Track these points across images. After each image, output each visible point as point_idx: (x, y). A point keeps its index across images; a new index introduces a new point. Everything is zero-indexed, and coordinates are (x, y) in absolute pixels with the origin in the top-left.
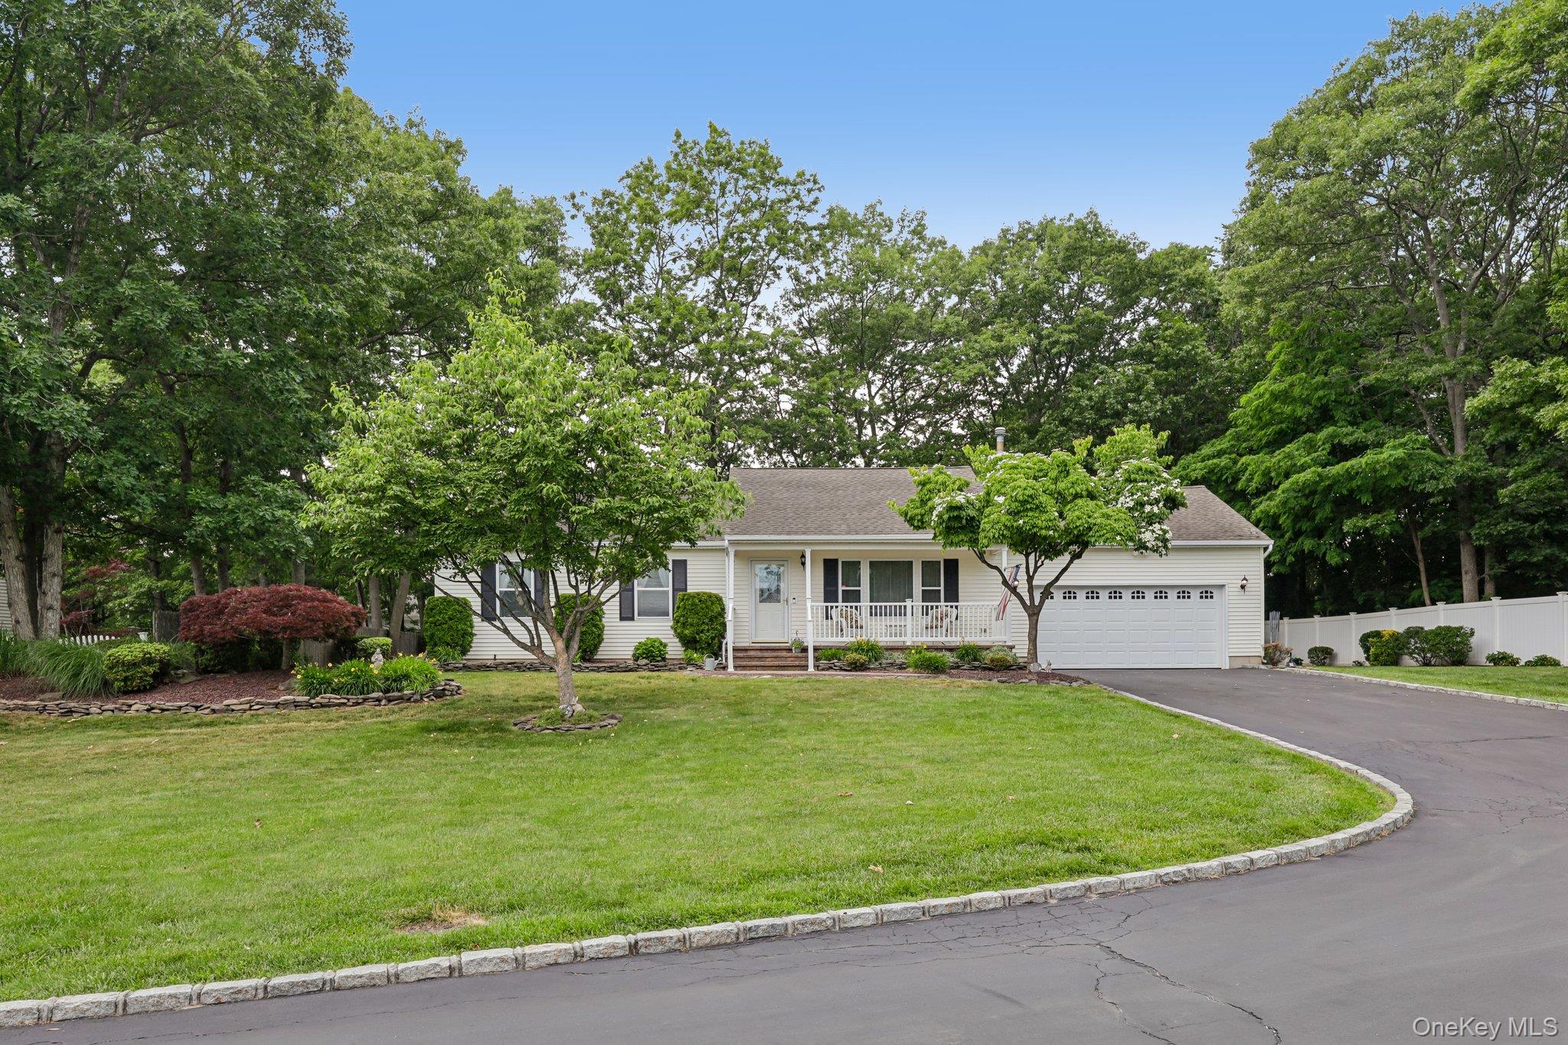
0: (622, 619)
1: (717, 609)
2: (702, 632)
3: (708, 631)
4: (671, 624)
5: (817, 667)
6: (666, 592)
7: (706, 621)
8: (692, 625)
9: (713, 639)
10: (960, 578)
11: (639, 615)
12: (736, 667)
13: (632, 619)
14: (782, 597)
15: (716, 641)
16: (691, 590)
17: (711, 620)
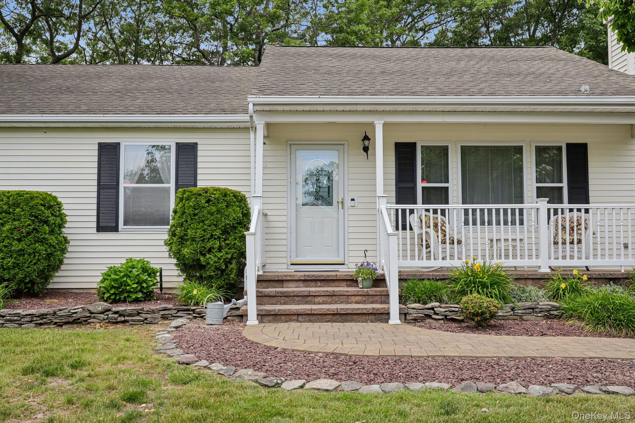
0: (100, 229)
1: (235, 213)
2: (210, 251)
3: (220, 249)
4: (166, 237)
5: (404, 315)
6: (167, 190)
7: (218, 233)
8: (193, 240)
9: (228, 262)
10: (591, 170)
11: (126, 223)
12: (262, 316)
13: (115, 229)
14: (336, 197)
15: (234, 265)
16: (201, 184)
17: (225, 232)
